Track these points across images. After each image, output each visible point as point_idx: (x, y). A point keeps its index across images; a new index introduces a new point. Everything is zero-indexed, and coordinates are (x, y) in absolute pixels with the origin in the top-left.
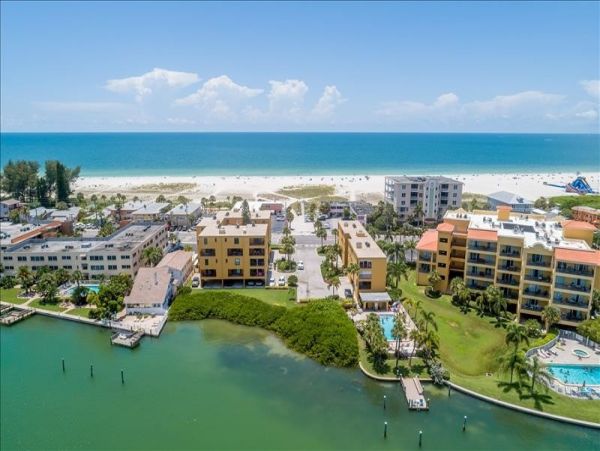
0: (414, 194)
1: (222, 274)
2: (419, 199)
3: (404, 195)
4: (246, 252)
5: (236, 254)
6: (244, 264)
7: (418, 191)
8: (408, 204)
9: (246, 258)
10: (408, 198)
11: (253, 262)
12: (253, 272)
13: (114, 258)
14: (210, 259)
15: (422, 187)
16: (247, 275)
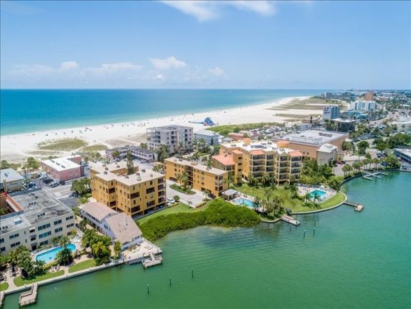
0: (173, 137)
1: (143, 208)
2: (175, 139)
3: (168, 138)
4: (156, 189)
5: (151, 192)
6: (155, 196)
7: (174, 135)
8: (170, 143)
9: (157, 191)
10: (170, 140)
11: (160, 194)
12: (160, 200)
13: (60, 222)
14: (137, 199)
15: (176, 132)
16: (157, 203)
